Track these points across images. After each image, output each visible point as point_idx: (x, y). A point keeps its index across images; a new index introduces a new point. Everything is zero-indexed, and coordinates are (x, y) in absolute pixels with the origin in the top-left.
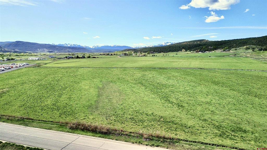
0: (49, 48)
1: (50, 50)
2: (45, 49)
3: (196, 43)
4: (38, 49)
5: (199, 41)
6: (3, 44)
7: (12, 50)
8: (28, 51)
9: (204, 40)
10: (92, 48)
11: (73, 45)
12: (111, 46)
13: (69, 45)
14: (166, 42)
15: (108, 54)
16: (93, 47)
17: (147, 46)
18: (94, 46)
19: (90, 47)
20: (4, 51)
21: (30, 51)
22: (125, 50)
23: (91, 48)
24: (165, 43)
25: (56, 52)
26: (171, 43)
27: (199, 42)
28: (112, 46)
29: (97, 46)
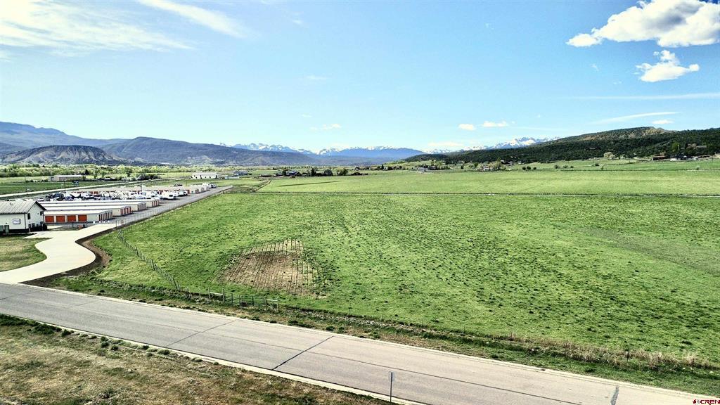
0: (215, 153)
1: (218, 160)
2: (205, 157)
3: (623, 136)
4: (189, 158)
5: (632, 130)
6: (106, 146)
7: (129, 160)
8: (165, 162)
9: (649, 128)
10: (318, 154)
11: (272, 146)
12: (366, 150)
13: (261, 148)
14: (520, 137)
15: (379, 167)
16: (321, 151)
17: (466, 149)
18: (324, 150)
19: (314, 152)
20: (109, 161)
21: (170, 161)
22: (416, 157)
23: (315, 155)
24: (516, 140)
25: (231, 163)
26: (534, 139)
27: (632, 136)
28: (370, 149)
29: (333, 150)
